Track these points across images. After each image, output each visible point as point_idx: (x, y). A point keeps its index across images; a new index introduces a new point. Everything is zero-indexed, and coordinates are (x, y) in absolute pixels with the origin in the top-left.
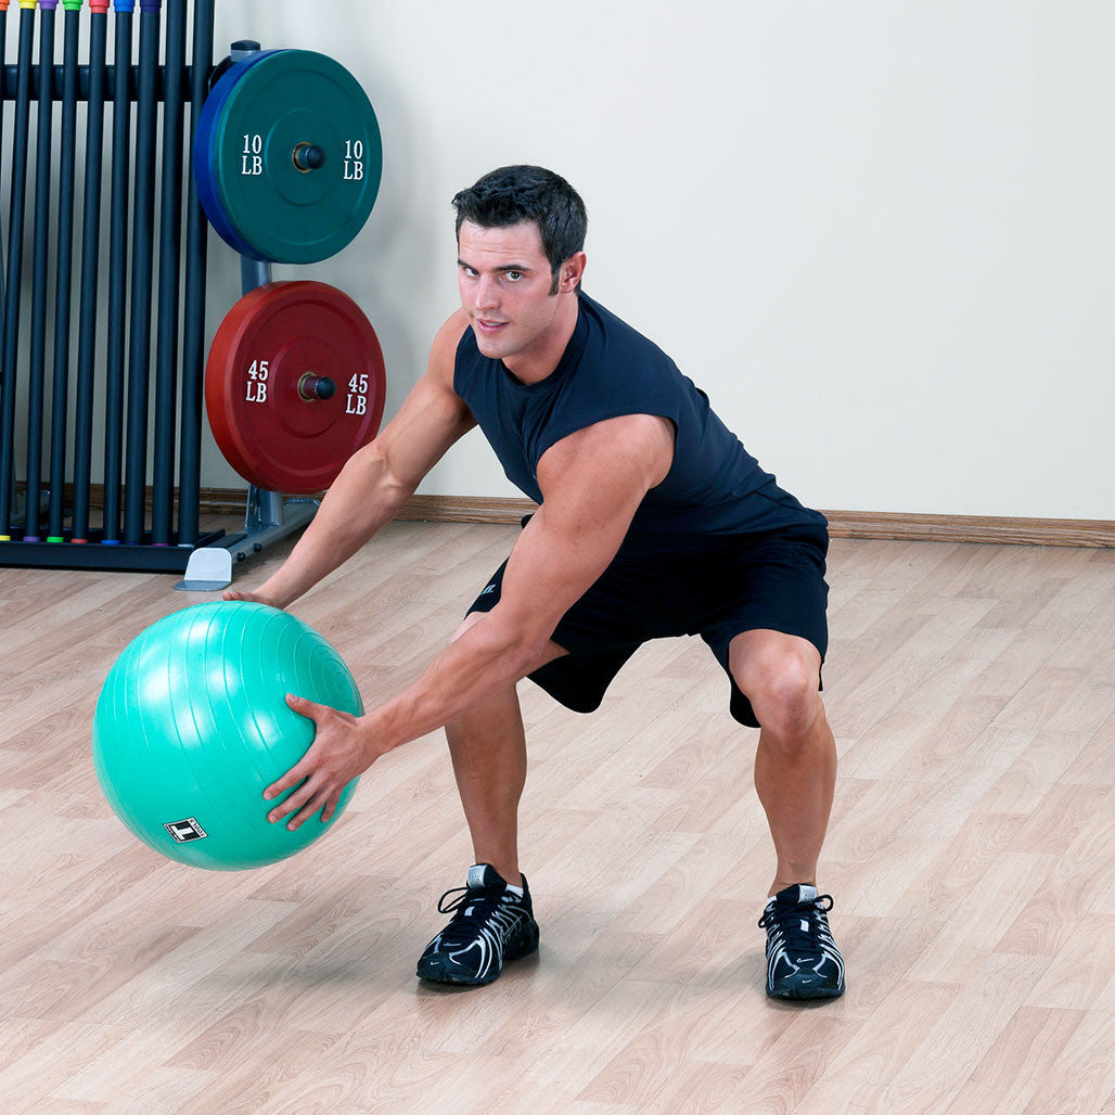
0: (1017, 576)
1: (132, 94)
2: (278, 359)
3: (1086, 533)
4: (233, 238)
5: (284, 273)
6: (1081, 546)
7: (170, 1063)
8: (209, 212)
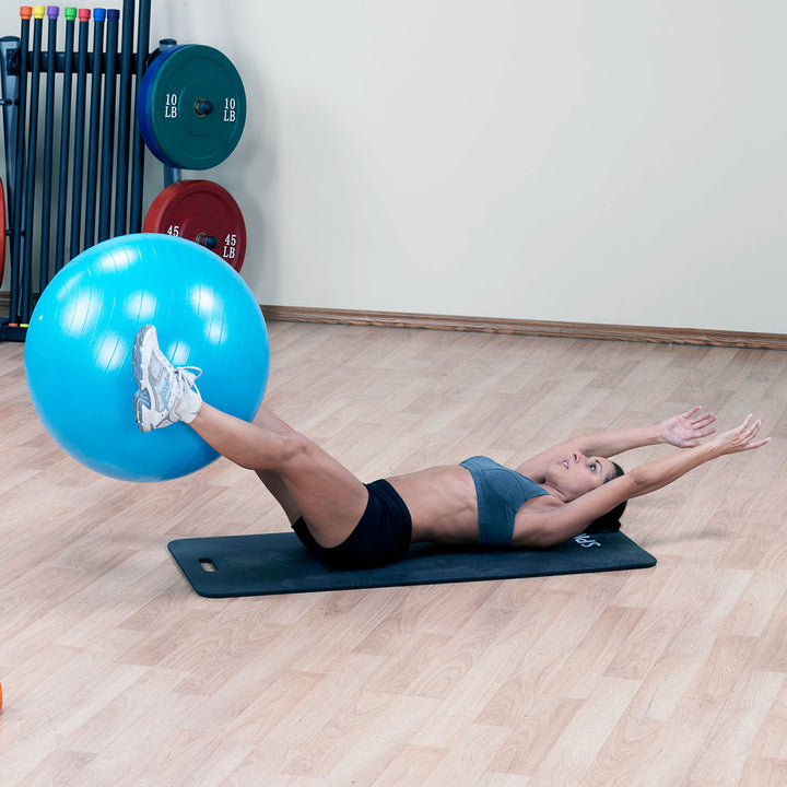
0: (611, 358)
1: (103, 69)
2: (184, 225)
3: (652, 335)
4: (159, 154)
5: (188, 175)
6: (648, 342)
7: (121, 626)
8: (146, 138)
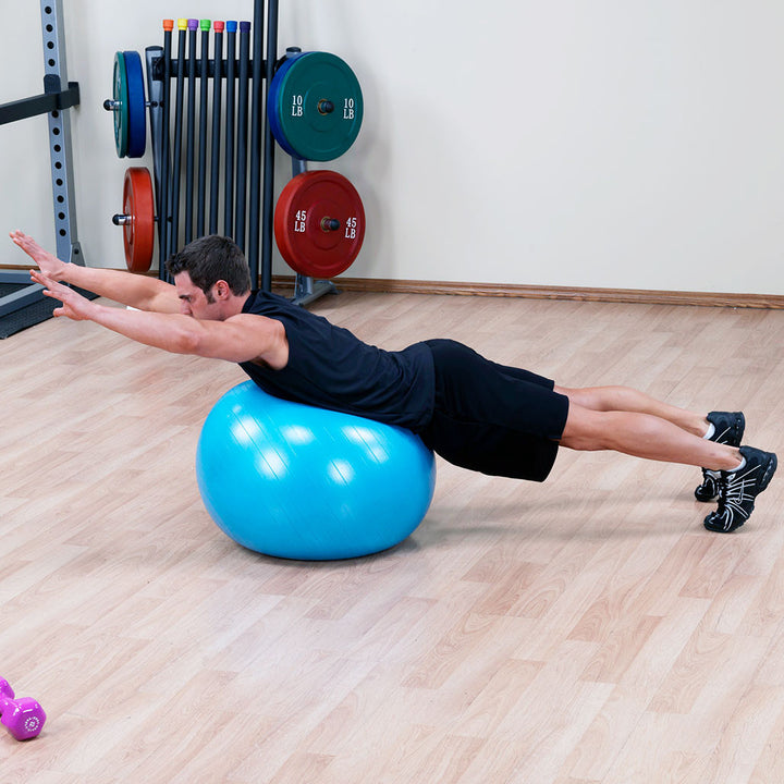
0: (684, 321)
1: (236, 74)
2: (310, 210)
3: (718, 300)
4: (288, 148)
5: (314, 166)
6: (715, 306)
8: (276, 134)
